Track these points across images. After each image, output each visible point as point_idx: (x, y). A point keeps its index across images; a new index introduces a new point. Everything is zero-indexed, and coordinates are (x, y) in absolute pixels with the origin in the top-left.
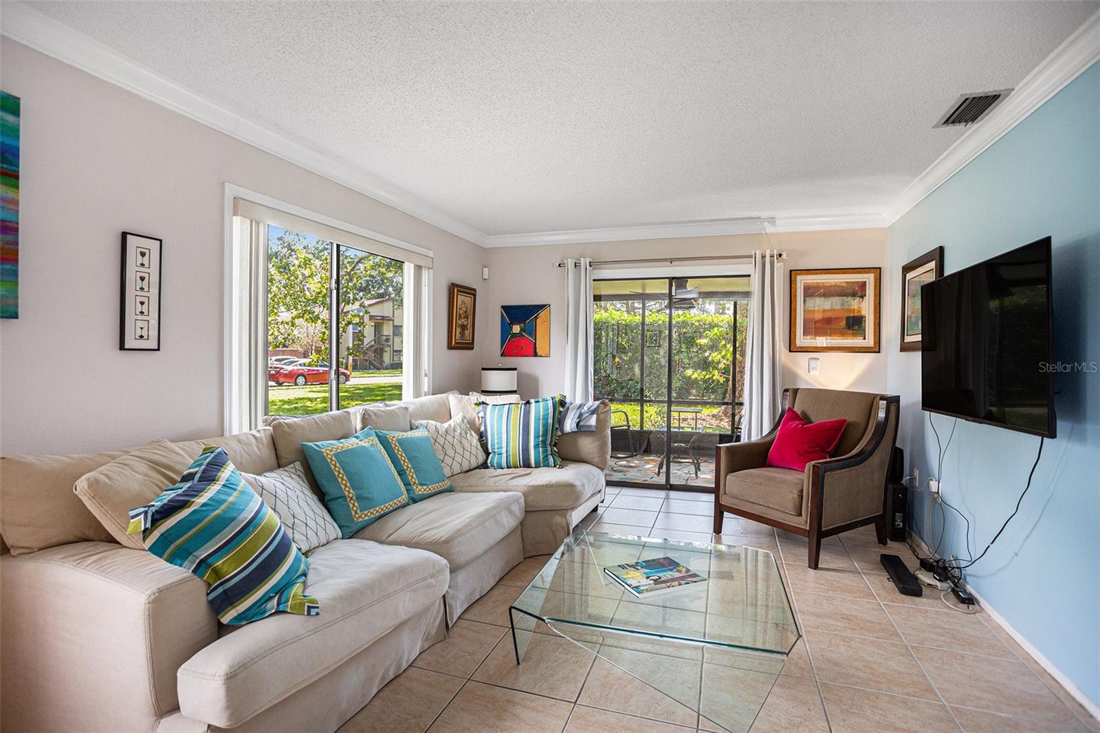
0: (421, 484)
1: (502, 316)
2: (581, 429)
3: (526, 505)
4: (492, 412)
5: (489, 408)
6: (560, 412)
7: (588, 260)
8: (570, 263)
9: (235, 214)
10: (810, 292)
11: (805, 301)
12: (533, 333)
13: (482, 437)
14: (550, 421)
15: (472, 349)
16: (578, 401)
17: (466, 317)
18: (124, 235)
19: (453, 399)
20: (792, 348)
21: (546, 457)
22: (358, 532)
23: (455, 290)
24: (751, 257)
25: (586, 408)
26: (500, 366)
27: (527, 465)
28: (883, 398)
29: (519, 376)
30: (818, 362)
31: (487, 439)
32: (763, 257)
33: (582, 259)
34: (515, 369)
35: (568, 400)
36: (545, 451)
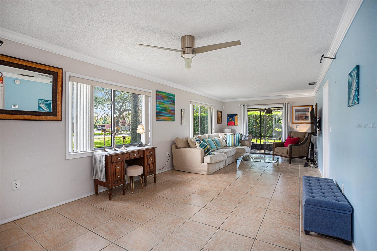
0: (218, 147)
1: (227, 117)
2: (245, 140)
3: (236, 152)
4: (228, 136)
5: (227, 135)
6: (241, 136)
7: (246, 105)
8: (242, 105)
9: (191, 104)
10: (296, 111)
11: (295, 113)
12: (234, 120)
13: (226, 141)
14: (239, 138)
15: (221, 124)
16: (245, 134)
17: (220, 117)
18: (181, 109)
19: (220, 134)
20: (292, 123)
21: (239, 144)
22: (214, 151)
23: (218, 112)
24: (282, 103)
25: (246, 135)
26: (227, 127)
27: (235, 146)
28: (307, 133)
29: (231, 130)
30: (299, 126)
31: (227, 141)
32: (285, 103)
33: (245, 105)
34: (231, 128)
35: (243, 134)
36: (238, 143)
